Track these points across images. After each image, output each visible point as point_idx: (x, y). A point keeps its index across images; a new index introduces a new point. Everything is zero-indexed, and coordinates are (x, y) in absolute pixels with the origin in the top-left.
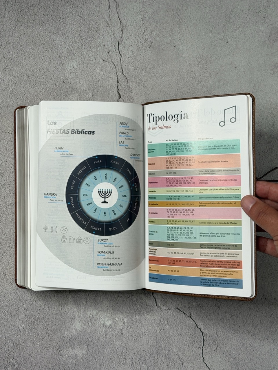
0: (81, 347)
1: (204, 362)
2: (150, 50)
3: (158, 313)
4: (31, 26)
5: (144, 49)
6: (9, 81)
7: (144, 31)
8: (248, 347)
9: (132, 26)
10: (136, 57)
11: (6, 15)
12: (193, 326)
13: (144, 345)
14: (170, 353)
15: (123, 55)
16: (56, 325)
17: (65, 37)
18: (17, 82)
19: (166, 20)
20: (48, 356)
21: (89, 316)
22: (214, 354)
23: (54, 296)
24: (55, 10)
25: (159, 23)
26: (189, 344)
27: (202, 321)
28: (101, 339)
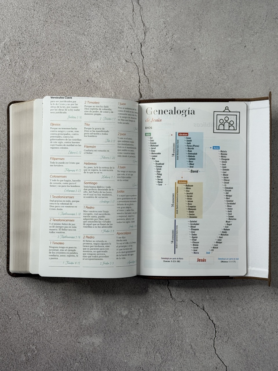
0: (98, 336)
1: (215, 353)
2: (171, 52)
3: (173, 305)
4: (59, 27)
5: (165, 51)
6: (36, 79)
7: (165, 34)
8: (258, 339)
9: (155, 29)
10: (157, 58)
11: (35, 16)
12: (206, 317)
13: (159, 335)
14: (183, 343)
15: (145, 56)
16: (74, 313)
17: (90, 38)
18: (43, 80)
19: (187, 24)
20: (66, 343)
21: (107, 306)
22: (226, 345)
23: (74, 285)
24: (81, 12)
25: (180, 26)
26: (201, 335)
27: (215, 313)
28: (117, 328)
